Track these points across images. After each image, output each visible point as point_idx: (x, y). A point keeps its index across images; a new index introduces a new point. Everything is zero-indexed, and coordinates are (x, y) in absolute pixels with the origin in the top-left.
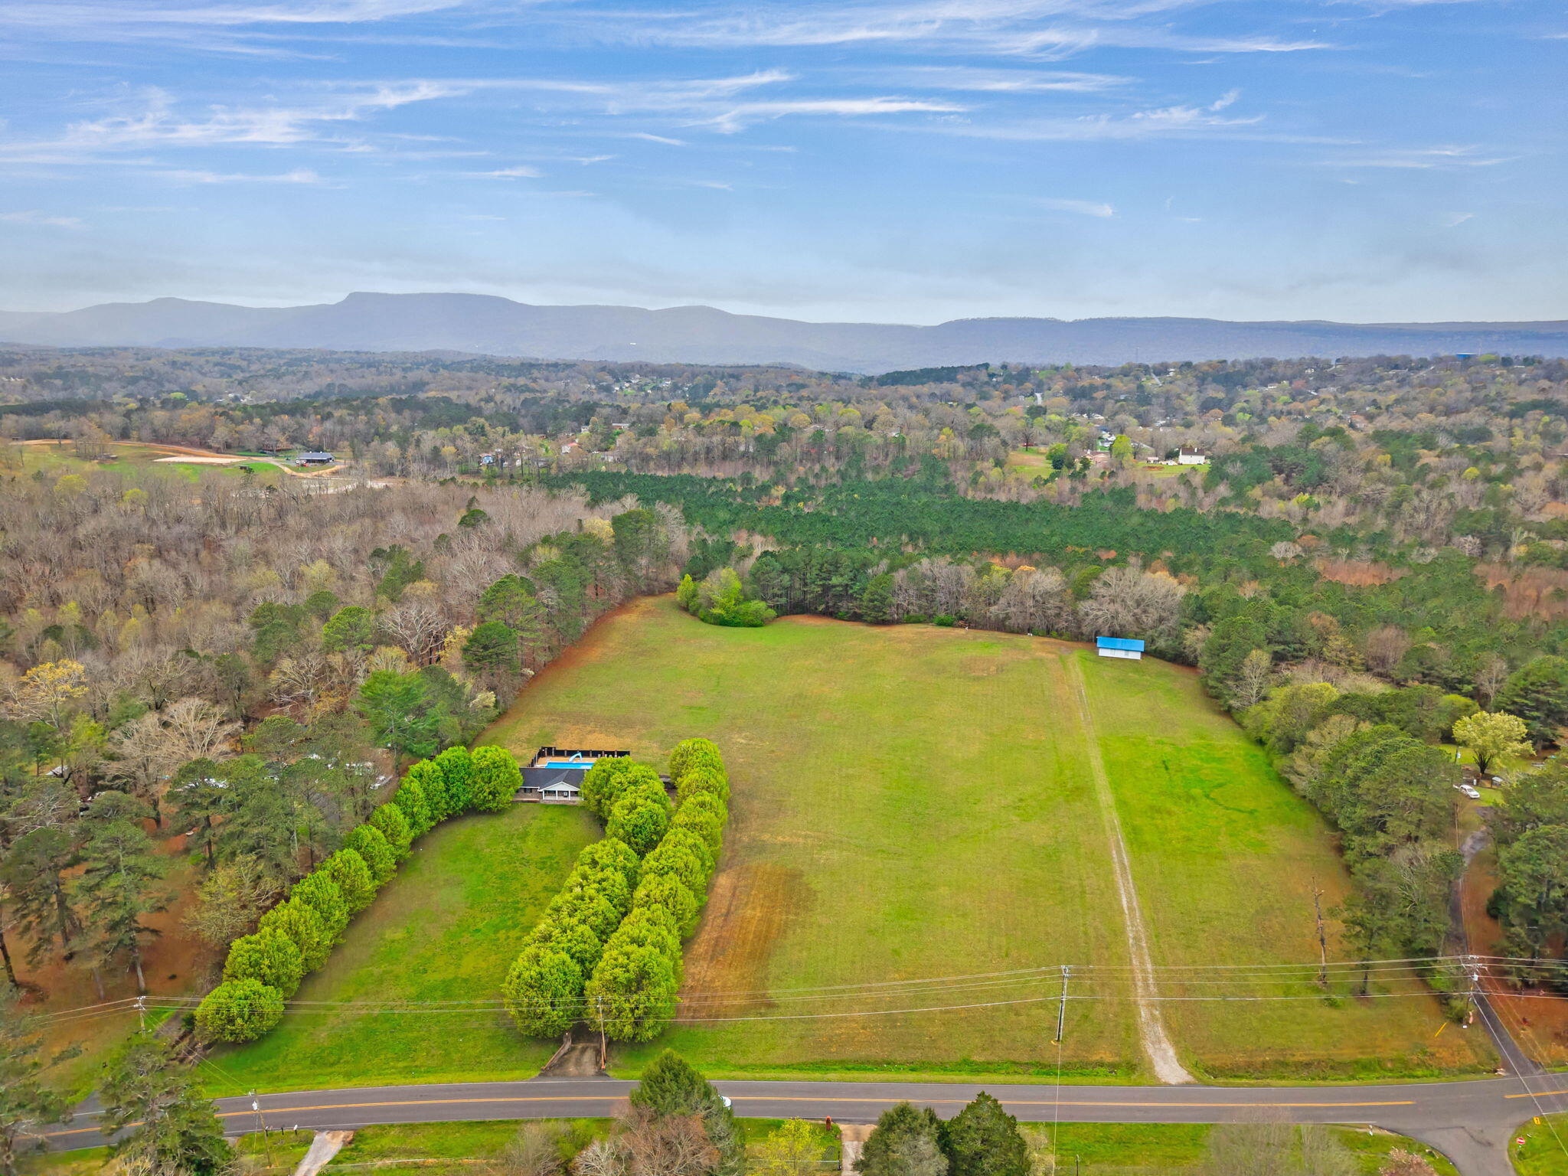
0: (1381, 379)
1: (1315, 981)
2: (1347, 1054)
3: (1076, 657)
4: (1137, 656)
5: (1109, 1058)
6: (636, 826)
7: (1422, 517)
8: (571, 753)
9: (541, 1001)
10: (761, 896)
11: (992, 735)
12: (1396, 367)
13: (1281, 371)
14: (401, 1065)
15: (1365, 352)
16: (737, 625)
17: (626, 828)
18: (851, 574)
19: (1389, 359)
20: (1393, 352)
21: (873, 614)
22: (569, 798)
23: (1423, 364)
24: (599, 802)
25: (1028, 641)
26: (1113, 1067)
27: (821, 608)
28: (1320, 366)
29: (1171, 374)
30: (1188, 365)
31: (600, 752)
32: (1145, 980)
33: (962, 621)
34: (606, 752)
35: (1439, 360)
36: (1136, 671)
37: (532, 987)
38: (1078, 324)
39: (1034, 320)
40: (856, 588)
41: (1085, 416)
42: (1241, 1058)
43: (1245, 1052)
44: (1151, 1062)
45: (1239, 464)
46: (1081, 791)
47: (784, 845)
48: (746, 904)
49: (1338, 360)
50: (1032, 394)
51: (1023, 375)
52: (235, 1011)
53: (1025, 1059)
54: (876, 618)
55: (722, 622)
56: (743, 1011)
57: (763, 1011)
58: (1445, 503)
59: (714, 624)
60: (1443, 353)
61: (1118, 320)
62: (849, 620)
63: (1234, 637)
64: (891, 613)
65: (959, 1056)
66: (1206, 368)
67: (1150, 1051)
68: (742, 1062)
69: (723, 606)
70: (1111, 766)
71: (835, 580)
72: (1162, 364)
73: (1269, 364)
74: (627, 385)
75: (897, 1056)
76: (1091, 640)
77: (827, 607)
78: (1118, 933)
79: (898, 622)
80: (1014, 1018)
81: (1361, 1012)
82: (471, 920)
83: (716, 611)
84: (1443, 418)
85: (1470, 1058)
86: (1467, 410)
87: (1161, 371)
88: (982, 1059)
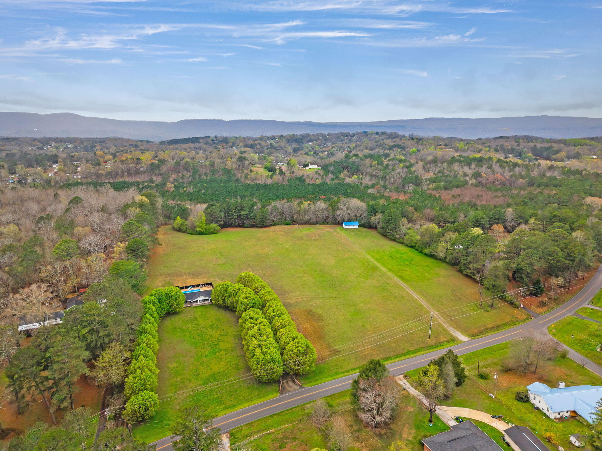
0: (343, 140)
1: (479, 306)
2: (499, 323)
3: (338, 229)
4: (357, 227)
5: (445, 340)
6: (253, 304)
7: (393, 180)
8: (187, 287)
9: (275, 366)
10: (303, 319)
11: (334, 256)
12: (346, 136)
13: (312, 138)
14: (222, 407)
15: (336, 131)
16: (207, 234)
17: (250, 305)
18: (249, 210)
19: (344, 133)
20: (344, 131)
21: (262, 223)
22: (204, 302)
23: (354, 135)
24: (224, 300)
25: (318, 226)
26: (448, 341)
27: (237, 224)
28: (324, 136)
29: (277, 139)
30: (282, 136)
31: (199, 285)
32: (438, 316)
33: (294, 222)
34: (202, 285)
35: (358, 133)
36: (358, 231)
37: (270, 362)
38: (231, 122)
39: (215, 120)
40: (252, 215)
41: (257, 154)
42: (476, 330)
43: (476, 328)
44: (457, 337)
45: (332, 167)
46: (375, 269)
47: (296, 302)
48: (301, 323)
49: (328, 134)
50: (232, 147)
51: (225, 140)
52: (148, 404)
53: (424, 346)
54: (263, 225)
55: (200, 233)
56: (330, 356)
57: (337, 353)
58: (398, 175)
59: (197, 235)
60: (359, 131)
61: (245, 120)
62: (249, 227)
63: (393, 216)
64: (268, 222)
65: (406, 351)
66: (288, 137)
67: (454, 334)
68: (343, 371)
69: (200, 227)
70: (377, 259)
71: (242, 213)
72: (273, 136)
73: (308, 135)
74: (50, 147)
75: (388, 356)
76: (340, 224)
77: (239, 224)
78: (421, 306)
79: (271, 226)
80: (412, 336)
81: (494, 311)
82: (201, 353)
83: (198, 229)
84: (371, 151)
85: (525, 317)
86: (376, 148)
87: (273, 138)
88: (413, 349)
